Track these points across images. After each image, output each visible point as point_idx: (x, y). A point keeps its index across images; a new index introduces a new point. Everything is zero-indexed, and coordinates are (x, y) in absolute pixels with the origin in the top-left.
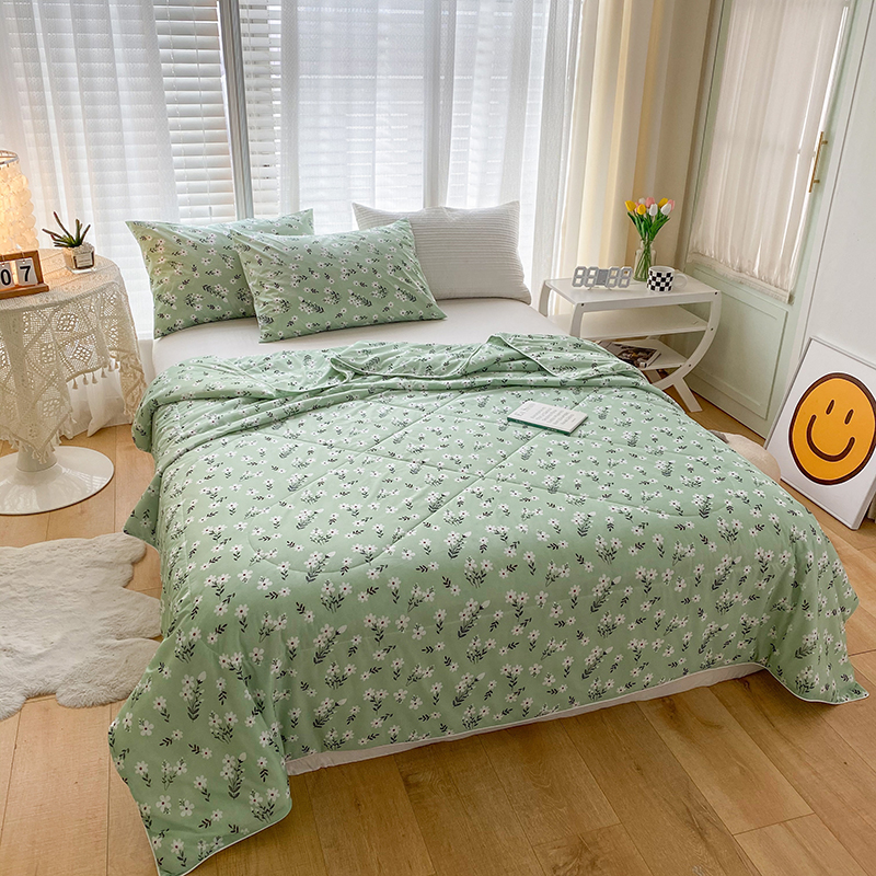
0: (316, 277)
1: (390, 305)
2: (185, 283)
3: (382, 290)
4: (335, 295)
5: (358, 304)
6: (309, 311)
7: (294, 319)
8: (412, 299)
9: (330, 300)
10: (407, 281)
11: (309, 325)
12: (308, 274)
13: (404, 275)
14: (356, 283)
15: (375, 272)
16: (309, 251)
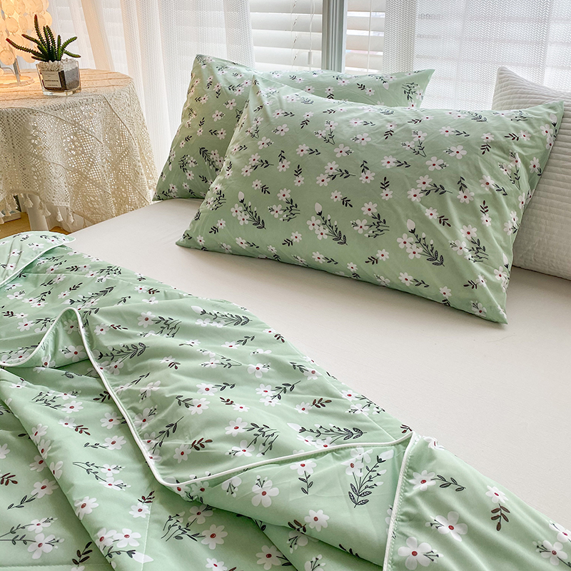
0: (283, 167)
1: (383, 254)
2: (187, 139)
3: (378, 223)
4: (291, 207)
5: (322, 234)
6: (243, 218)
7: (221, 224)
8: (435, 258)
9: (279, 213)
10: (443, 220)
11: (241, 243)
12: (274, 159)
13: (443, 206)
14: (337, 196)
15: (385, 185)
16: (305, 122)
